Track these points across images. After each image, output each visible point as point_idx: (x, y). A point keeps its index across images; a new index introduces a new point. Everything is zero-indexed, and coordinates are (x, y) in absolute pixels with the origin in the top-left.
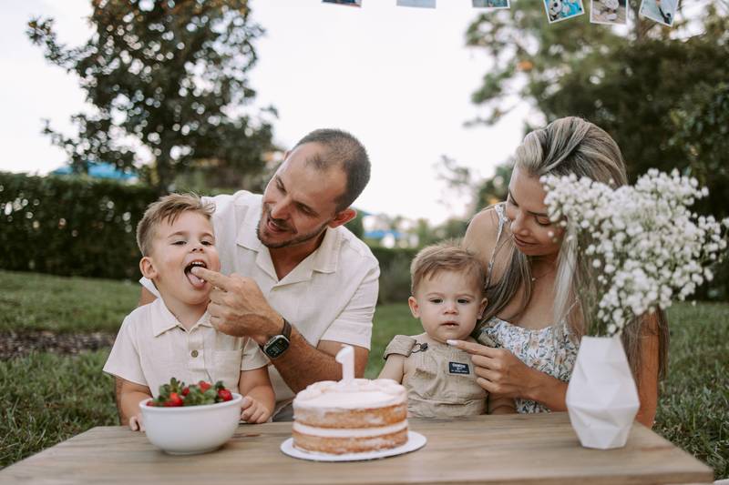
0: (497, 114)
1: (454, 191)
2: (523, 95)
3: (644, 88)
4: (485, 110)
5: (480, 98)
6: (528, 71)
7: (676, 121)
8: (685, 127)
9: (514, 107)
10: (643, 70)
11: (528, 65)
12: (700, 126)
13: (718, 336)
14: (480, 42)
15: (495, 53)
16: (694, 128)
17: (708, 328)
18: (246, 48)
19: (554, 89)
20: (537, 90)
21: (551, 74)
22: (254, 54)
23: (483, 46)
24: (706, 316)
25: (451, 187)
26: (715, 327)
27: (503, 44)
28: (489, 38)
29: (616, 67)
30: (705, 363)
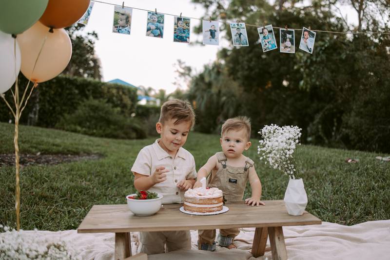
1: (182, 78)
5: (198, 30)
7: (298, 57)
8: (302, 61)
13: (313, 164)
15: (207, 7)
17: (309, 160)
23: (201, 3)
24: (308, 154)
26: (313, 160)
27: (211, 3)
30: (309, 177)
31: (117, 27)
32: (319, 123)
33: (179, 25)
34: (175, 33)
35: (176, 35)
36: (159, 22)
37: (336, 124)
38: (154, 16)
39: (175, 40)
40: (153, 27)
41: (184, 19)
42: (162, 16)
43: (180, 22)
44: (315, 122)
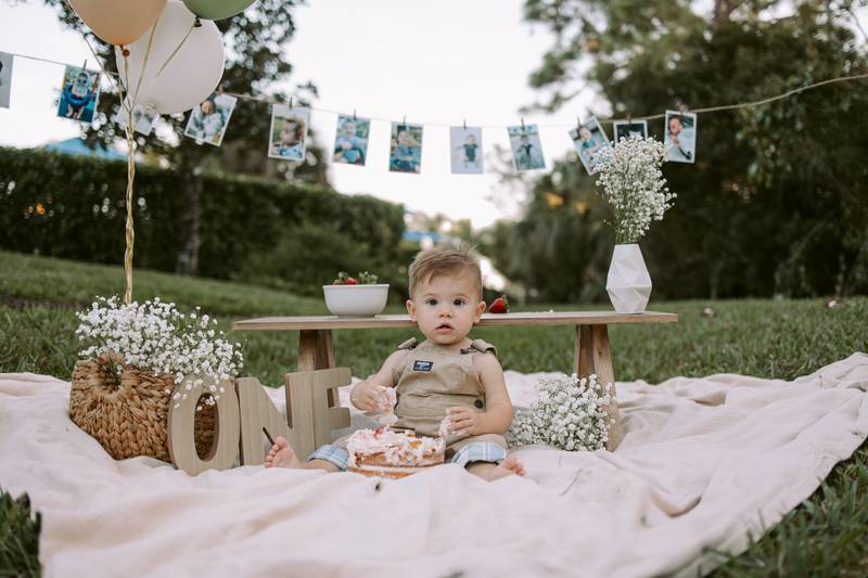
0: (558, 100)
1: (506, 187)
2: (588, 78)
3: (719, 77)
4: (545, 95)
5: (540, 80)
6: (594, 51)
7: (744, 114)
8: (753, 121)
9: (577, 93)
10: (719, 57)
11: (594, 44)
12: (768, 120)
14: (542, 16)
15: (558, 29)
16: (762, 122)
18: (282, 17)
19: (621, 74)
20: (603, 75)
21: (620, 56)
22: (291, 23)
23: (545, 21)
25: (501, 182)
27: (568, 19)
28: (552, 11)
29: (690, 52)
31: (278, 145)
32: (799, 262)
33: (400, 139)
34: (392, 155)
35: (394, 158)
36: (359, 134)
37: (843, 267)
38: (350, 124)
39: (392, 169)
40: (347, 145)
41: (411, 128)
42: (366, 124)
43: (403, 133)
44: (791, 261)
